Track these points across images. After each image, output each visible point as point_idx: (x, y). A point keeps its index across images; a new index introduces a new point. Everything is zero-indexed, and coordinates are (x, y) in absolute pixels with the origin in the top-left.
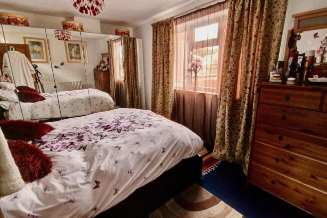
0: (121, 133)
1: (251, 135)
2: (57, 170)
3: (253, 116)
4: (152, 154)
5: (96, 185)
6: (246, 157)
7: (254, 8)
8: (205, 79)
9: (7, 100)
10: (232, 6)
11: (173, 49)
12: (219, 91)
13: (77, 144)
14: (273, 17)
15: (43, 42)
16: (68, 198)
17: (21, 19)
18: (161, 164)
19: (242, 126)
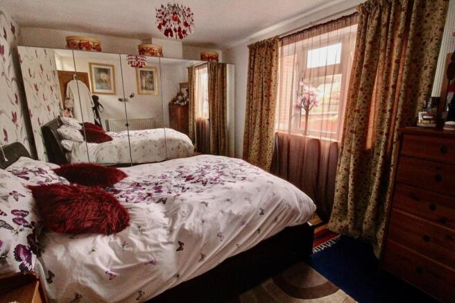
0: (207, 186)
1: (388, 200)
2: (136, 224)
3: (391, 173)
4: (247, 216)
5: (179, 246)
6: (379, 233)
7: (396, 24)
8: (320, 119)
9: (70, 139)
10: (364, 20)
11: (276, 78)
12: (341, 137)
13: (155, 195)
14: (424, 35)
15: (111, 68)
16: (148, 258)
17: (93, 43)
18: (259, 230)
19: (375, 188)
